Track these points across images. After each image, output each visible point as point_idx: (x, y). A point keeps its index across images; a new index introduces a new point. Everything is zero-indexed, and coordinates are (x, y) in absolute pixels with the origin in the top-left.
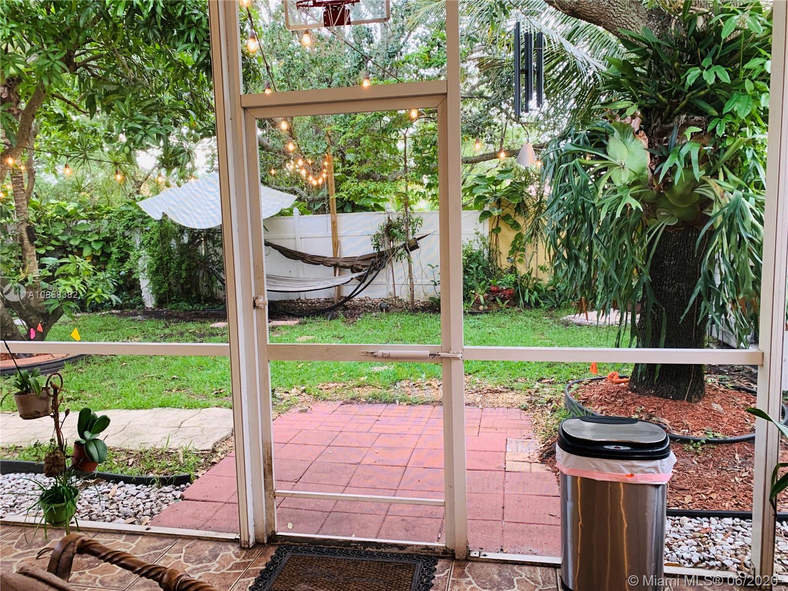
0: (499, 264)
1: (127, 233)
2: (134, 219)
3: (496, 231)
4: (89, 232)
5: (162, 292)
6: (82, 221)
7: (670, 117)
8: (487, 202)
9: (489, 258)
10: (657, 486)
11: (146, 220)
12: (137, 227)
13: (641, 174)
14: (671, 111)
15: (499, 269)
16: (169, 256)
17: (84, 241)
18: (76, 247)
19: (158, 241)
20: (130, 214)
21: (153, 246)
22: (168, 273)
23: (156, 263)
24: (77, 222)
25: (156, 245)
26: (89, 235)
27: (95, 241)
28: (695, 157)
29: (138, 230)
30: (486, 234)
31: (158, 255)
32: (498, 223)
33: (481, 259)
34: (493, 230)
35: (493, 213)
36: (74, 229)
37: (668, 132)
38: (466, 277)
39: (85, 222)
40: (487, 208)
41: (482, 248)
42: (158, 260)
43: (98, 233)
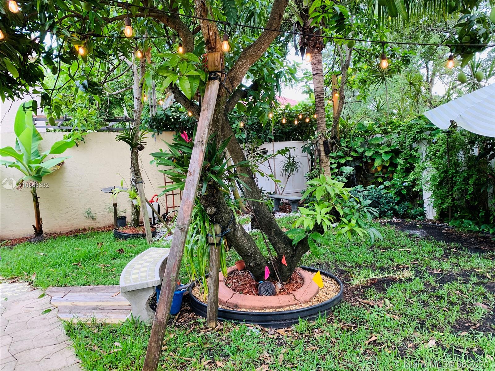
1: (415, 145)
2: (421, 132)
4: (382, 144)
5: (444, 206)
6: (377, 135)
11: (434, 132)
12: (424, 139)
16: (455, 169)
17: (377, 152)
18: (370, 157)
19: (444, 152)
20: (418, 127)
21: (439, 158)
22: (453, 187)
23: (440, 176)
24: (373, 136)
25: (441, 157)
26: (381, 147)
27: (386, 153)
29: (425, 142)
31: (443, 168)
36: (370, 142)
39: (379, 136)
42: (442, 173)
43: (389, 146)
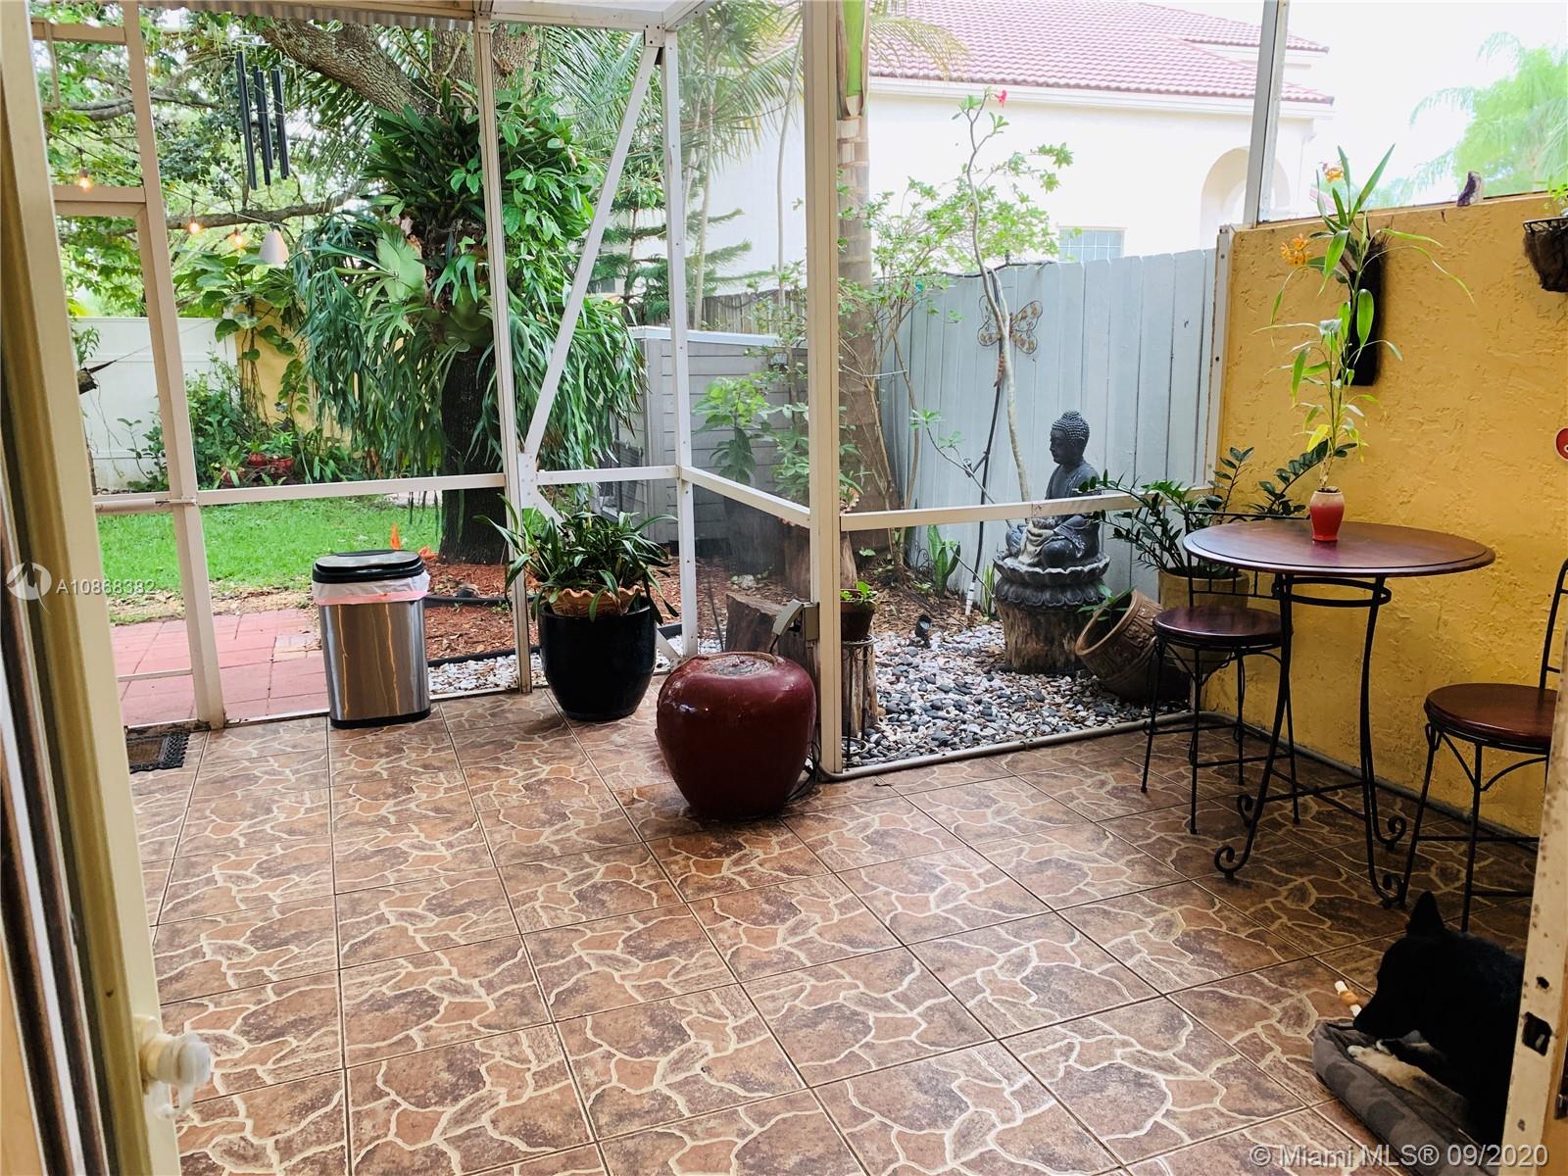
0: (262, 416)
3: (250, 356)
7: (446, 222)
8: (227, 303)
9: (242, 406)
10: (412, 602)
13: (418, 289)
14: (447, 213)
15: (264, 424)
28: (471, 273)
30: (233, 362)
32: (252, 341)
33: (226, 406)
34: (244, 355)
35: (240, 323)
37: (444, 238)
38: (201, 440)
40: (228, 315)
41: (226, 386)
